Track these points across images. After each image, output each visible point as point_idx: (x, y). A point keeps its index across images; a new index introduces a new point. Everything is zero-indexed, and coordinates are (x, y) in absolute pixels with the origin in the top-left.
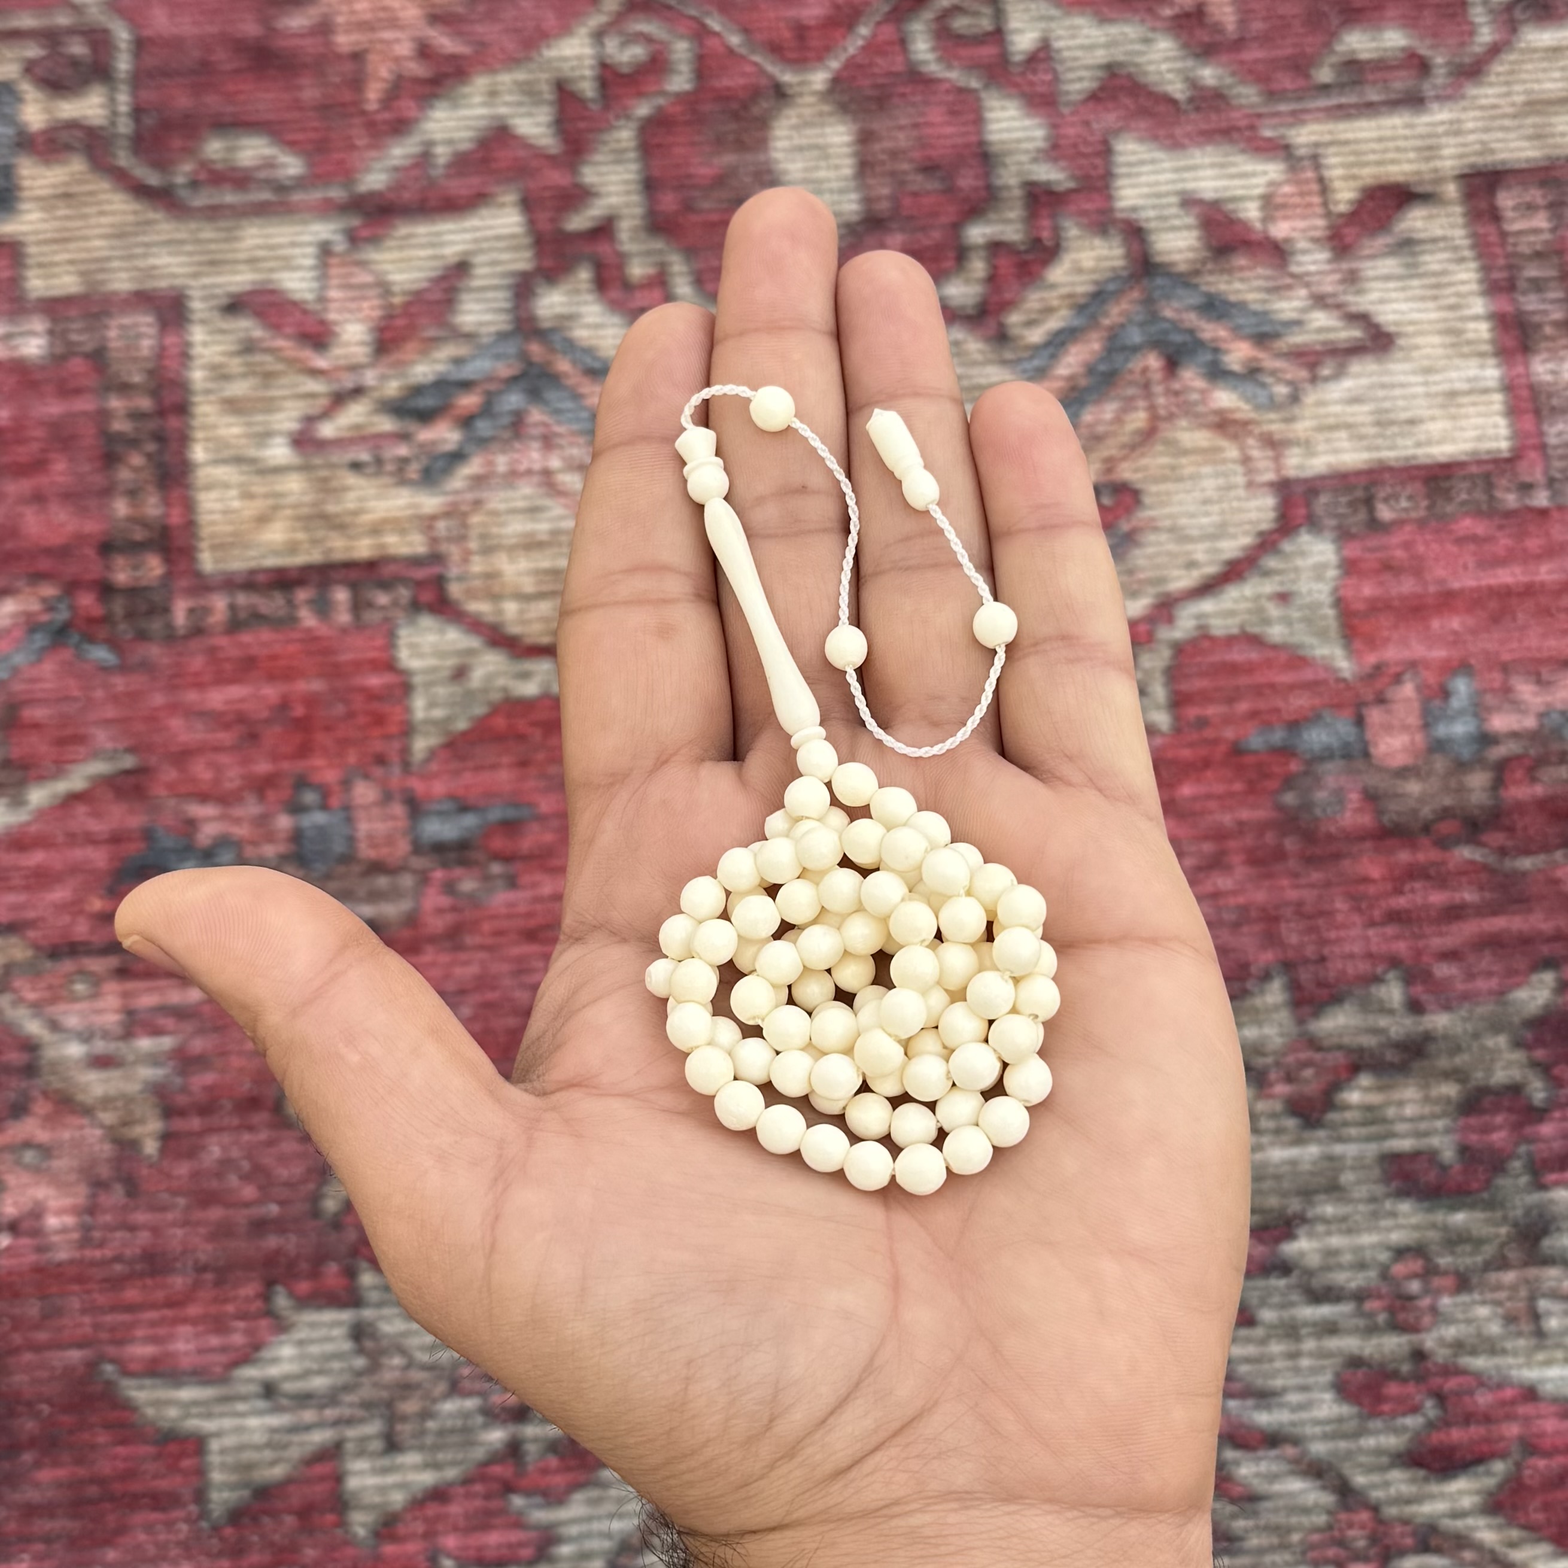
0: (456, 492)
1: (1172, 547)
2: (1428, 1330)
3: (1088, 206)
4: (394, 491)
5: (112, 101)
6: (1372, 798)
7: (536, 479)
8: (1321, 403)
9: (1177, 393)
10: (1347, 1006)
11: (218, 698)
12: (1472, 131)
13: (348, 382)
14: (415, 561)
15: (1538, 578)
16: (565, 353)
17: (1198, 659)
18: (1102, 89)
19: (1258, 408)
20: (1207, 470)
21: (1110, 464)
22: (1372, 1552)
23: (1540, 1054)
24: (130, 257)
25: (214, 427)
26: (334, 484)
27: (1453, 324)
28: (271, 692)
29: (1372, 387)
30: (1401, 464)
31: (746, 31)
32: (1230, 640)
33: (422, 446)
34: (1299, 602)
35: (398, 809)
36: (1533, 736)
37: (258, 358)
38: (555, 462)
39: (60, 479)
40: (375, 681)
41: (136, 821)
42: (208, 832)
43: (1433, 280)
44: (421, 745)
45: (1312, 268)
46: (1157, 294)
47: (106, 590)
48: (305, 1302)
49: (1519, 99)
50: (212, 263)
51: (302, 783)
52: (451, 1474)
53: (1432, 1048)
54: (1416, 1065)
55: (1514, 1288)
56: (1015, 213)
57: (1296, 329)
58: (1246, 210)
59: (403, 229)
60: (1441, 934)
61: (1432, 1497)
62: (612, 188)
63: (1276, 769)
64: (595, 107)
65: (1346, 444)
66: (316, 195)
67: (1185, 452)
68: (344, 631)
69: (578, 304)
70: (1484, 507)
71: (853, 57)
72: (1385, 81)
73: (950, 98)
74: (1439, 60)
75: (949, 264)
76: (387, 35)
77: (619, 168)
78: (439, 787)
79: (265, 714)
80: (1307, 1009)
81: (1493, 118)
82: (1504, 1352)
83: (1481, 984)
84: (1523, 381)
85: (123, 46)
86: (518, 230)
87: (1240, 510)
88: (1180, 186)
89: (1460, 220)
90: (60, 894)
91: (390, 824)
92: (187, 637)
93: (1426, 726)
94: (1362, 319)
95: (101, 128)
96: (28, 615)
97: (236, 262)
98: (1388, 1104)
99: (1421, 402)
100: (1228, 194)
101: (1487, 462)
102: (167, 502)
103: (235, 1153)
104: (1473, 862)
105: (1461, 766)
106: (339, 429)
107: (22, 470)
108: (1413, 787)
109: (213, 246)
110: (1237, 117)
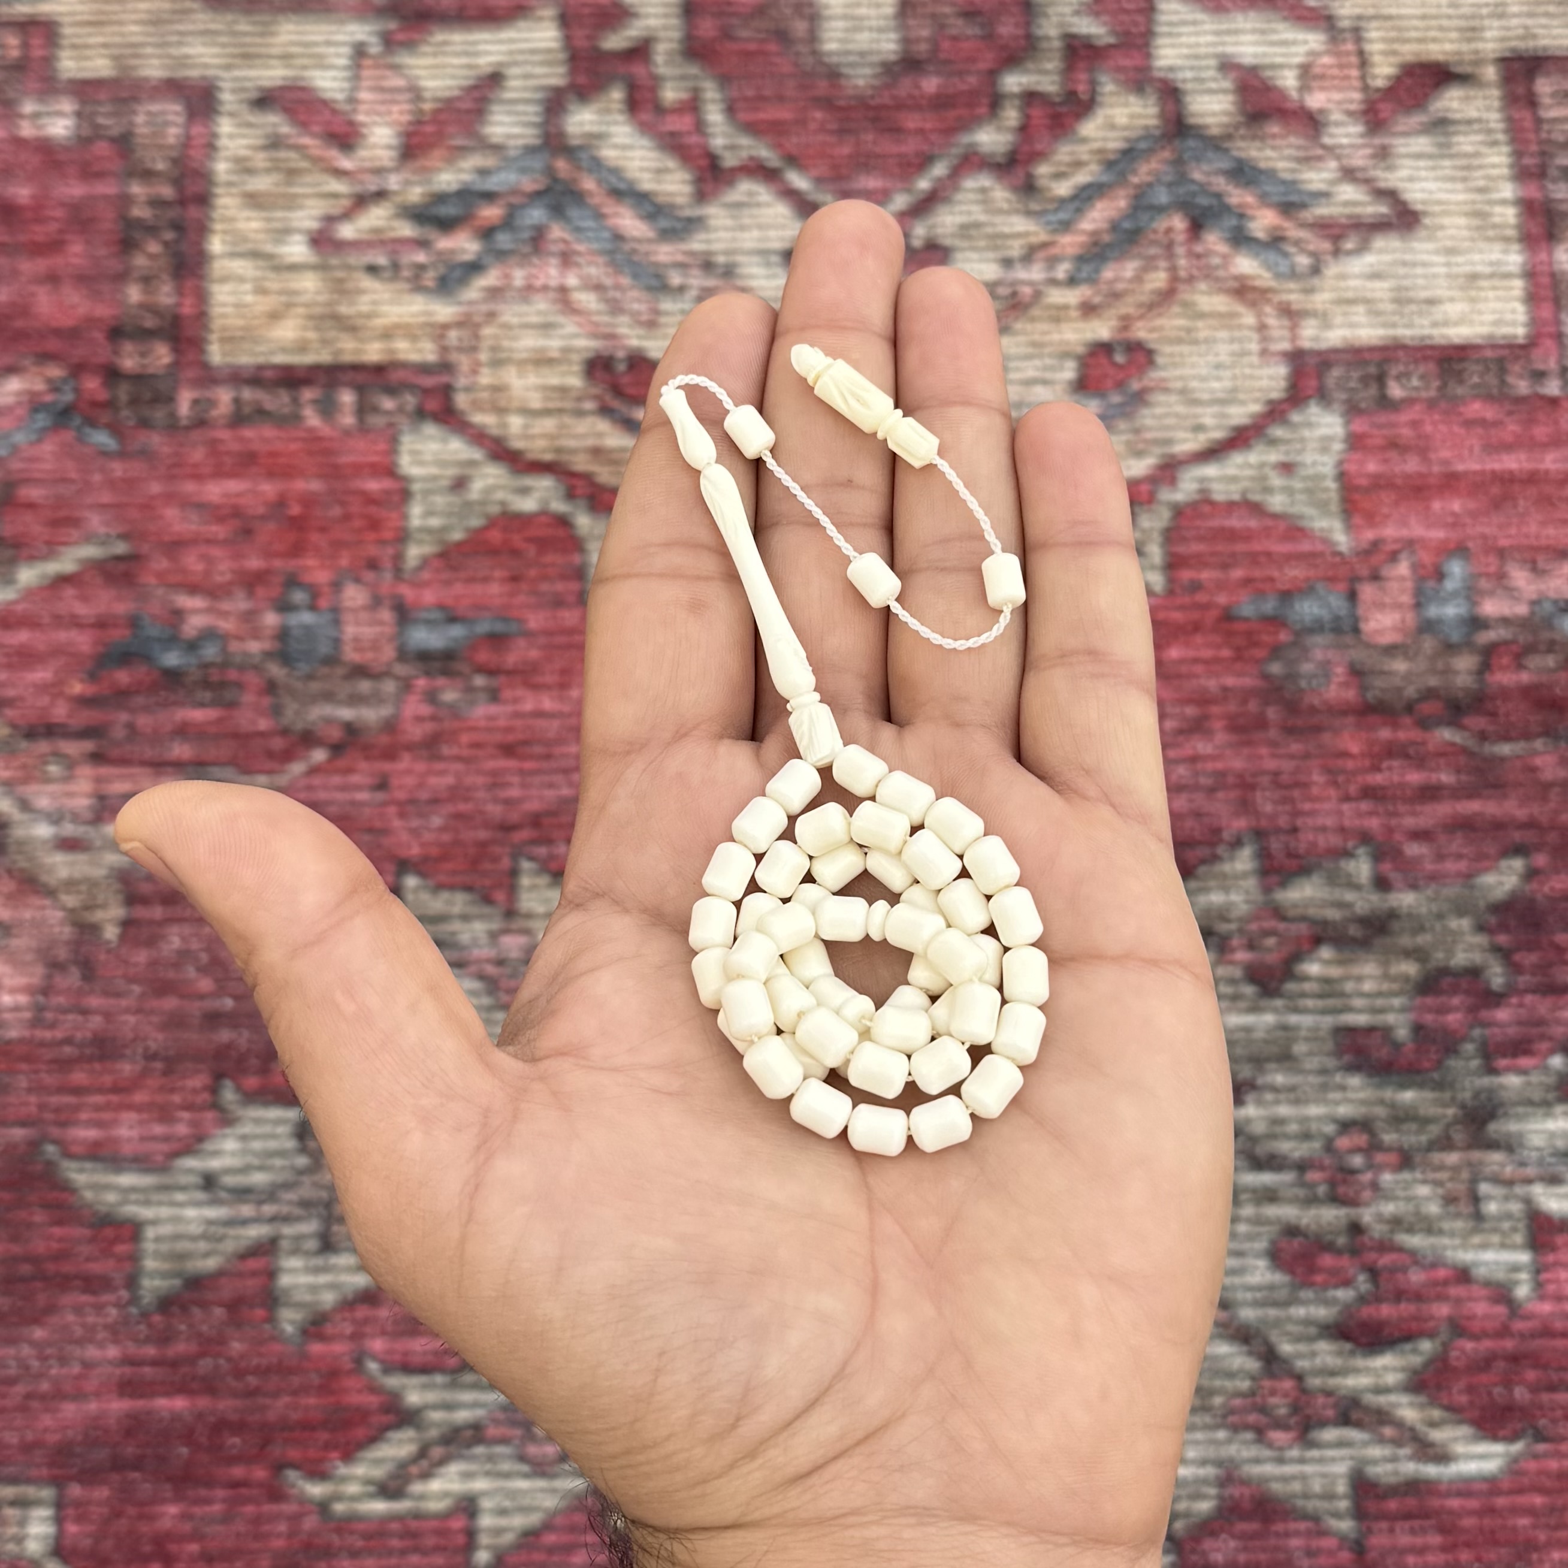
0: (470, 303)
1: (1181, 409)
2: (1367, 1204)
3: (1127, 62)
4: (407, 297)
6: (1357, 673)
7: (552, 295)
8: (1341, 277)
9: (1198, 256)
10: (1316, 879)
11: (215, 491)
12: (1520, 14)
13: (372, 185)
14: (424, 369)
15: (1542, 467)
16: (590, 171)
17: (1198, 523)
19: (1278, 276)
20: (1223, 334)
21: (1126, 322)
22: (1293, 1421)
23: (1502, 939)
24: (166, 44)
25: (232, 220)
26: (350, 285)
27: (1479, 206)
28: (269, 489)
29: (1395, 263)
30: (1416, 343)
32: (1231, 506)
33: (440, 253)
34: (1303, 472)
35: (386, 615)
36: (1523, 623)
37: (283, 154)
38: (572, 280)
39: (75, 261)
40: (373, 485)
41: (122, 608)
42: (194, 624)
43: (1463, 162)
44: (414, 553)
45: (1345, 141)
46: (1186, 156)
47: (112, 374)
48: (252, 1097)
50: (246, 56)
51: (292, 581)
53: (1396, 925)
54: (1378, 942)
55: (1455, 1169)
56: (1053, 63)
57: (1323, 200)
58: (1284, 78)
59: (440, 36)
60: (1414, 814)
61: (1357, 1371)
62: (651, 10)
63: (1265, 638)
65: (1362, 319)
67: (1202, 316)
68: (347, 433)
69: (608, 124)
70: (1495, 391)
75: (983, 110)
78: (429, 596)
79: (261, 510)
80: (1274, 879)
82: (1441, 1232)
83: (1450, 866)
84: (1545, 268)
86: (554, 45)
87: (1251, 377)
88: (1220, 49)
89: (1496, 104)
90: (42, 674)
91: (378, 629)
92: (187, 428)
93: (1418, 606)
94: (1390, 195)
96: (33, 395)
97: (270, 57)
98: (1347, 978)
99: (1443, 282)
100: (1267, 61)
101: (1502, 347)
102: (180, 292)
103: (195, 945)
104: (1453, 744)
105: (1449, 648)
106: (358, 231)
107: (38, 249)
108: (1400, 666)
109: (248, 40)
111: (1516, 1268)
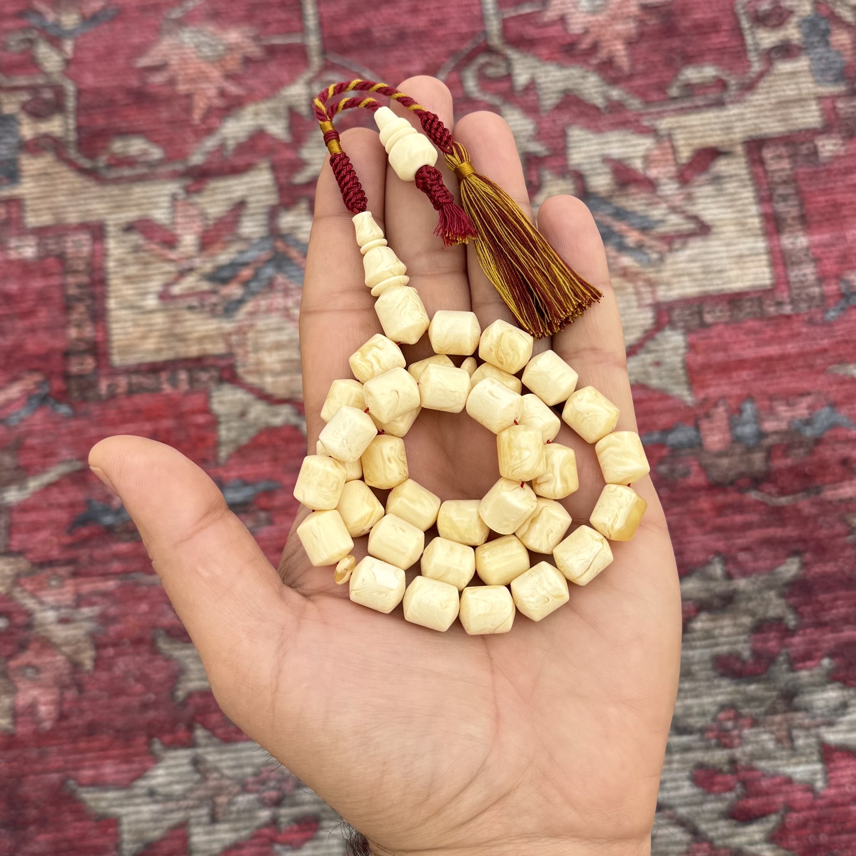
0: (241, 320)
2: (737, 747)
3: (556, 163)
4: (210, 321)
5: (66, 123)
6: (704, 468)
7: (281, 313)
8: (676, 263)
10: (694, 577)
12: (750, 119)
13: (186, 265)
14: (221, 357)
15: (787, 351)
16: (294, 247)
18: (562, 103)
19: (643, 265)
23: (792, 600)
24: (77, 205)
25: (120, 290)
26: (180, 318)
27: (741, 220)
28: (149, 428)
29: (701, 253)
30: (716, 293)
31: (383, 78)
33: (223, 296)
34: (665, 366)
36: (786, 433)
37: (141, 254)
38: (290, 302)
39: (43, 320)
40: (201, 419)
41: (82, 496)
43: (731, 197)
44: (224, 453)
45: (669, 193)
47: (67, 376)
48: (169, 746)
49: (773, 101)
50: (118, 207)
52: (244, 833)
53: (737, 598)
54: (729, 607)
55: (780, 724)
57: (661, 224)
58: (636, 163)
59: (213, 184)
60: (740, 538)
61: (739, 834)
62: (318, 161)
63: (655, 454)
64: (308, 120)
65: (688, 284)
66: (168, 169)
68: (186, 394)
69: (300, 221)
70: (759, 315)
72: (705, 94)
74: (733, 82)
76: (204, 86)
77: (318, 151)
78: (233, 474)
81: (760, 111)
82: (775, 758)
83: (761, 564)
84: (777, 249)
85: (71, 94)
86: (270, 184)
87: (635, 319)
88: (602, 152)
89: (744, 165)
90: (43, 535)
92: (107, 400)
93: (731, 429)
94: (695, 218)
95: (61, 138)
96: (28, 391)
97: (131, 206)
98: (715, 628)
99: (725, 261)
100: (626, 156)
101: (759, 291)
102: (97, 331)
103: (131, 668)
104: (757, 500)
105: (749, 450)
106: (181, 289)
107: (24, 315)
108: (725, 462)
109: (119, 198)
110: (630, 116)
111: (814, 773)
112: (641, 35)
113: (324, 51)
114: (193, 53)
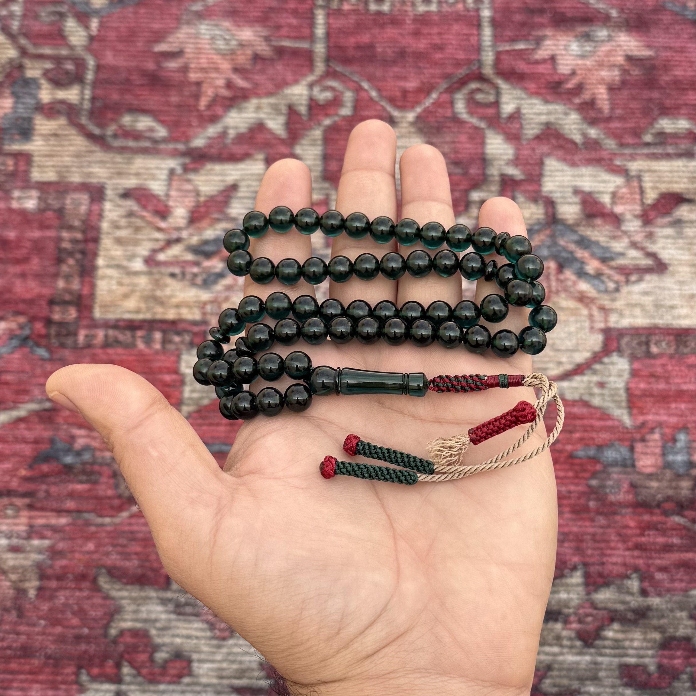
0: (219, 292)
1: (551, 353)
3: (530, 188)
4: (188, 289)
5: (82, 93)
6: (634, 487)
8: (629, 293)
9: (562, 281)
10: (612, 588)
13: (175, 235)
14: (194, 323)
18: (542, 134)
19: (599, 291)
20: (572, 319)
24: (82, 167)
25: (108, 250)
26: (162, 282)
29: (655, 287)
30: (665, 326)
31: (379, 90)
32: (574, 403)
33: (204, 268)
34: (609, 387)
37: (133, 220)
39: (35, 268)
40: (168, 378)
41: (47, 434)
42: (80, 443)
43: (689, 241)
44: (185, 410)
45: (632, 229)
46: (557, 233)
47: (49, 322)
48: (94, 679)
50: (119, 173)
53: (650, 614)
54: (641, 622)
56: (495, 188)
57: (621, 257)
58: (604, 198)
59: (209, 166)
60: (660, 558)
62: (308, 157)
63: (589, 467)
64: (305, 118)
65: (639, 314)
66: (171, 146)
67: (563, 310)
68: (157, 353)
71: (428, 107)
72: (676, 144)
73: (471, 131)
75: (461, 208)
76: (214, 75)
77: (313, 148)
80: (591, 588)
83: (677, 585)
85: (90, 67)
87: (585, 339)
88: (574, 183)
90: (7, 466)
92: (82, 348)
93: (664, 455)
94: (653, 255)
95: (76, 105)
96: (11, 330)
97: (130, 174)
98: (626, 639)
99: (677, 298)
100: (596, 189)
102: (82, 283)
103: (71, 602)
104: (679, 524)
105: (678, 477)
106: (167, 257)
107: (18, 262)
108: (655, 484)
109: (120, 166)
110: (604, 154)
112: (624, 83)
113: (328, 59)
114: (209, 44)
